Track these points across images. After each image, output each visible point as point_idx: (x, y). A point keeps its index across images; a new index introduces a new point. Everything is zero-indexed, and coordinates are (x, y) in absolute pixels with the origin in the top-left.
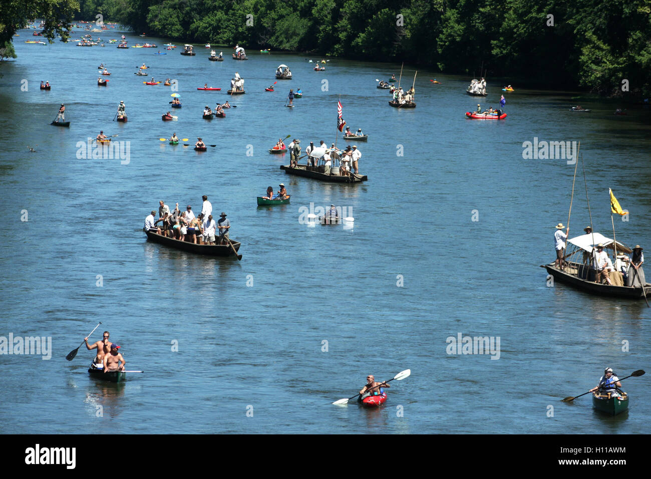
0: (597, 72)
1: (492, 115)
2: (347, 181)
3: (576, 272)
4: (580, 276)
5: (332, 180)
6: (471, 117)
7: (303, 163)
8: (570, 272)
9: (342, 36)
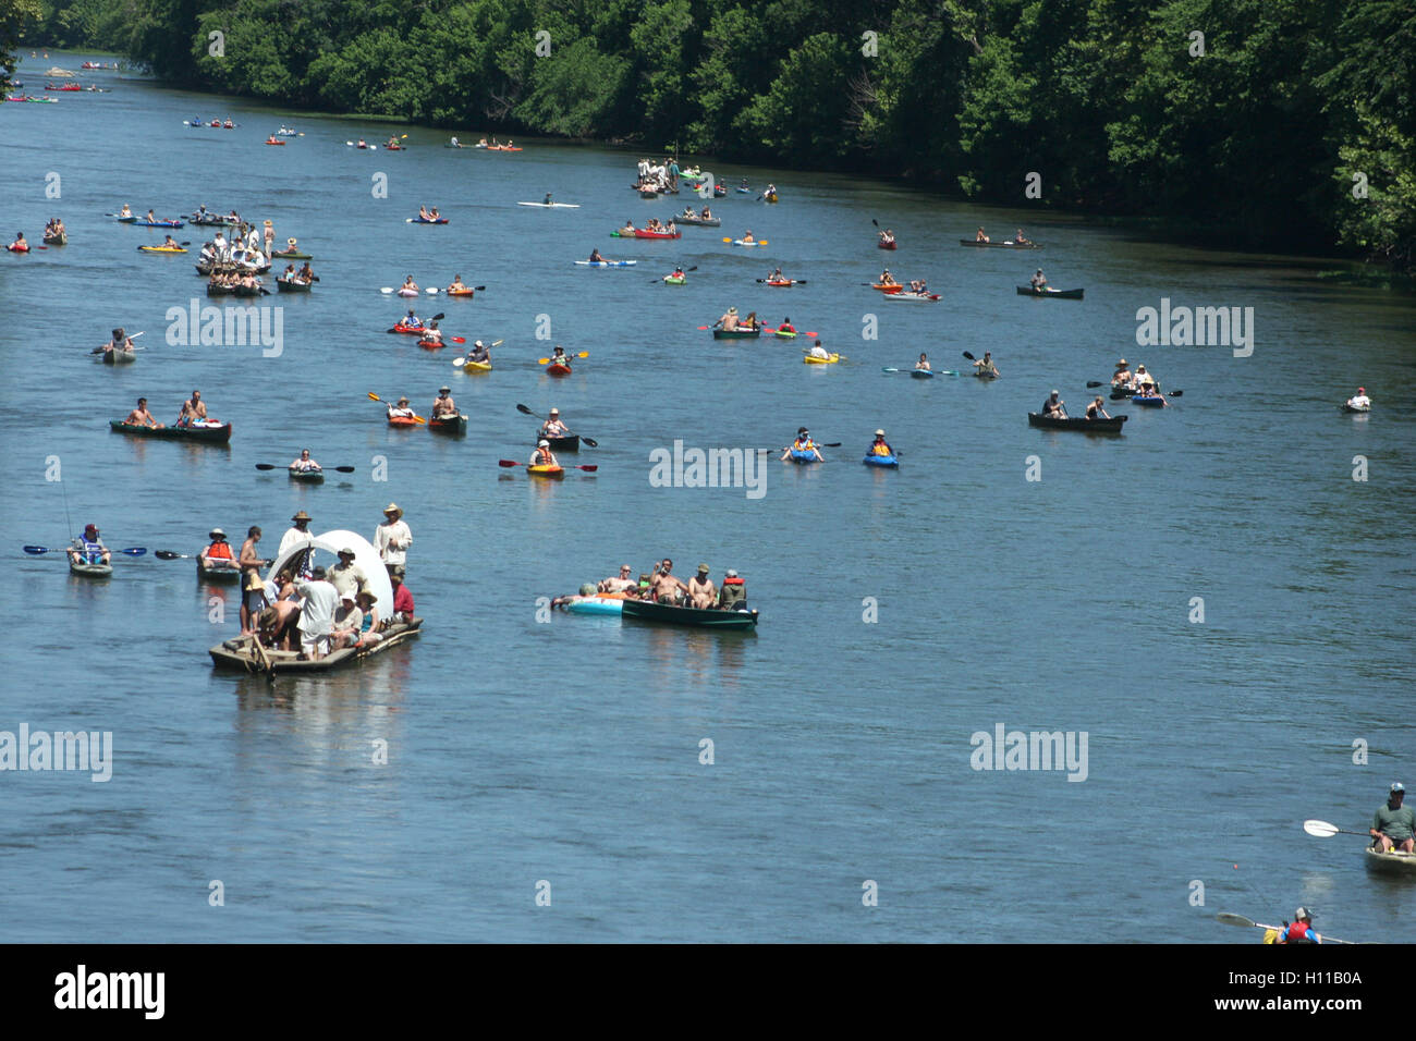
9: (708, 100)
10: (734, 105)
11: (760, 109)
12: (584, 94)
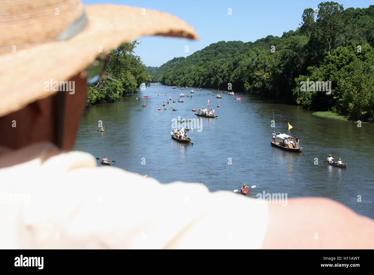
0: (248, 88)
1: (240, 99)
2: (212, 117)
3: (279, 143)
4: (280, 145)
5: (209, 117)
6: (235, 99)
7: (200, 113)
8: (277, 144)
9: (201, 83)
10: (202, 84)
11: (204, 84)
12: (192, 83)
